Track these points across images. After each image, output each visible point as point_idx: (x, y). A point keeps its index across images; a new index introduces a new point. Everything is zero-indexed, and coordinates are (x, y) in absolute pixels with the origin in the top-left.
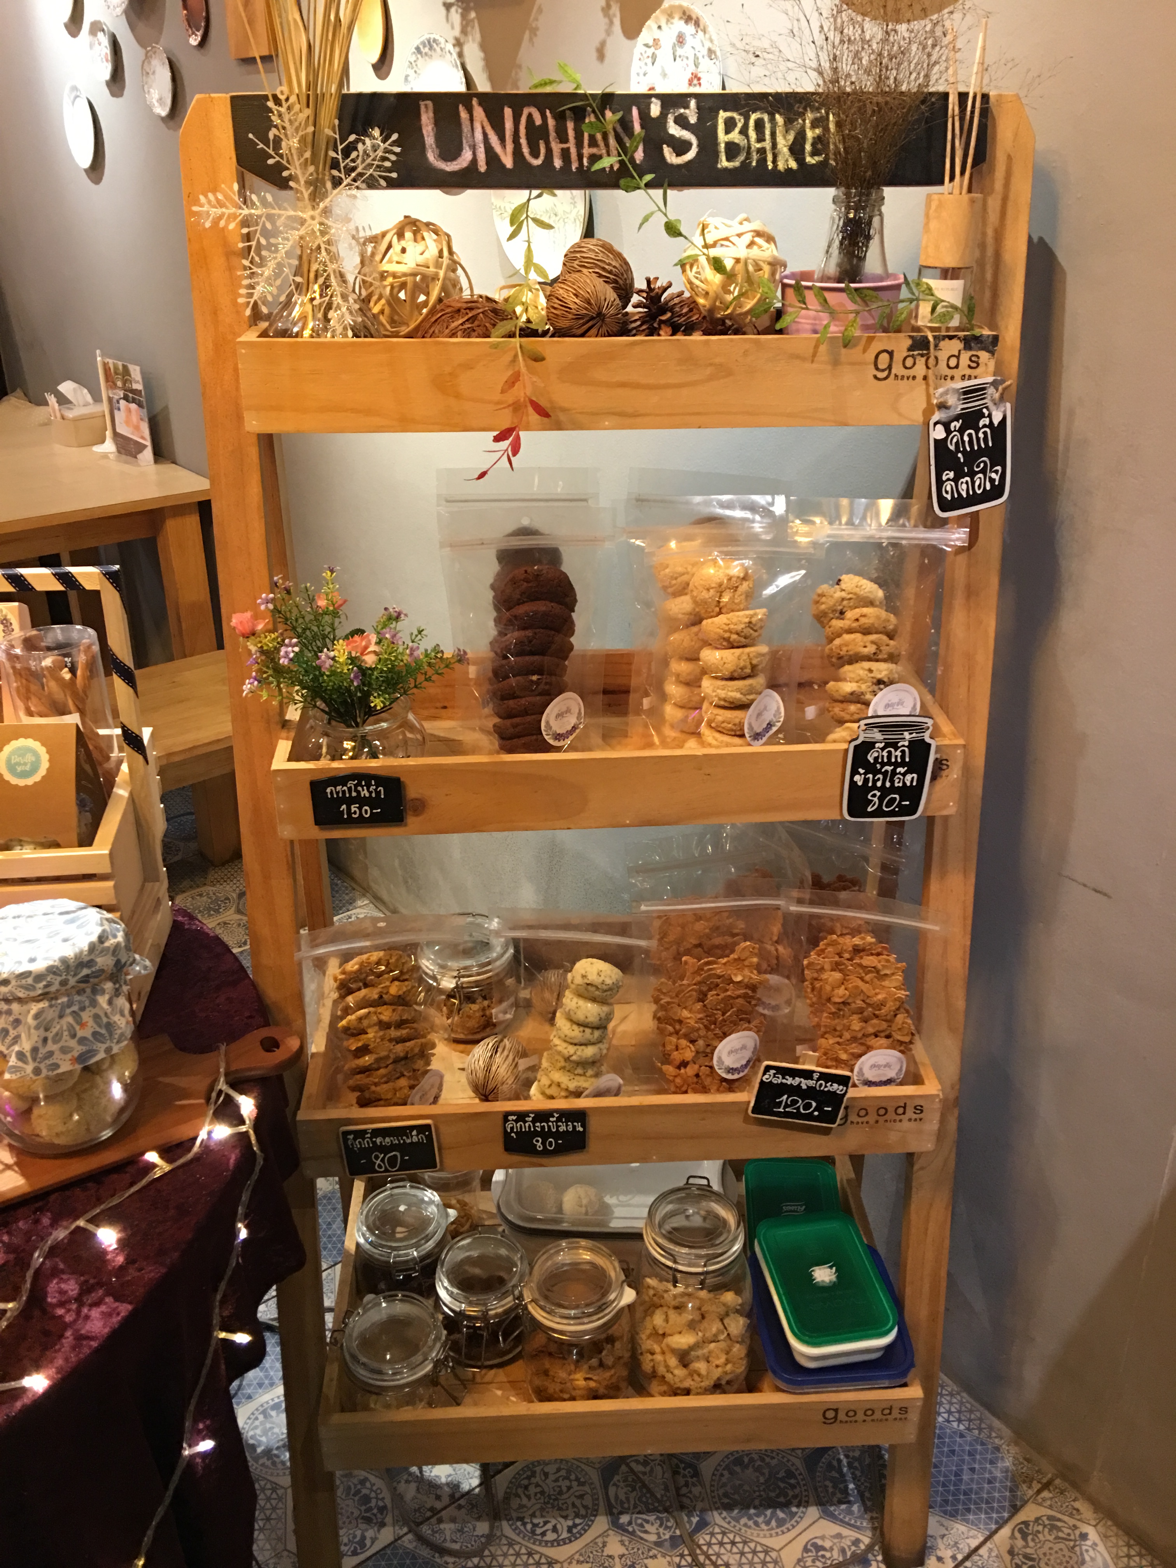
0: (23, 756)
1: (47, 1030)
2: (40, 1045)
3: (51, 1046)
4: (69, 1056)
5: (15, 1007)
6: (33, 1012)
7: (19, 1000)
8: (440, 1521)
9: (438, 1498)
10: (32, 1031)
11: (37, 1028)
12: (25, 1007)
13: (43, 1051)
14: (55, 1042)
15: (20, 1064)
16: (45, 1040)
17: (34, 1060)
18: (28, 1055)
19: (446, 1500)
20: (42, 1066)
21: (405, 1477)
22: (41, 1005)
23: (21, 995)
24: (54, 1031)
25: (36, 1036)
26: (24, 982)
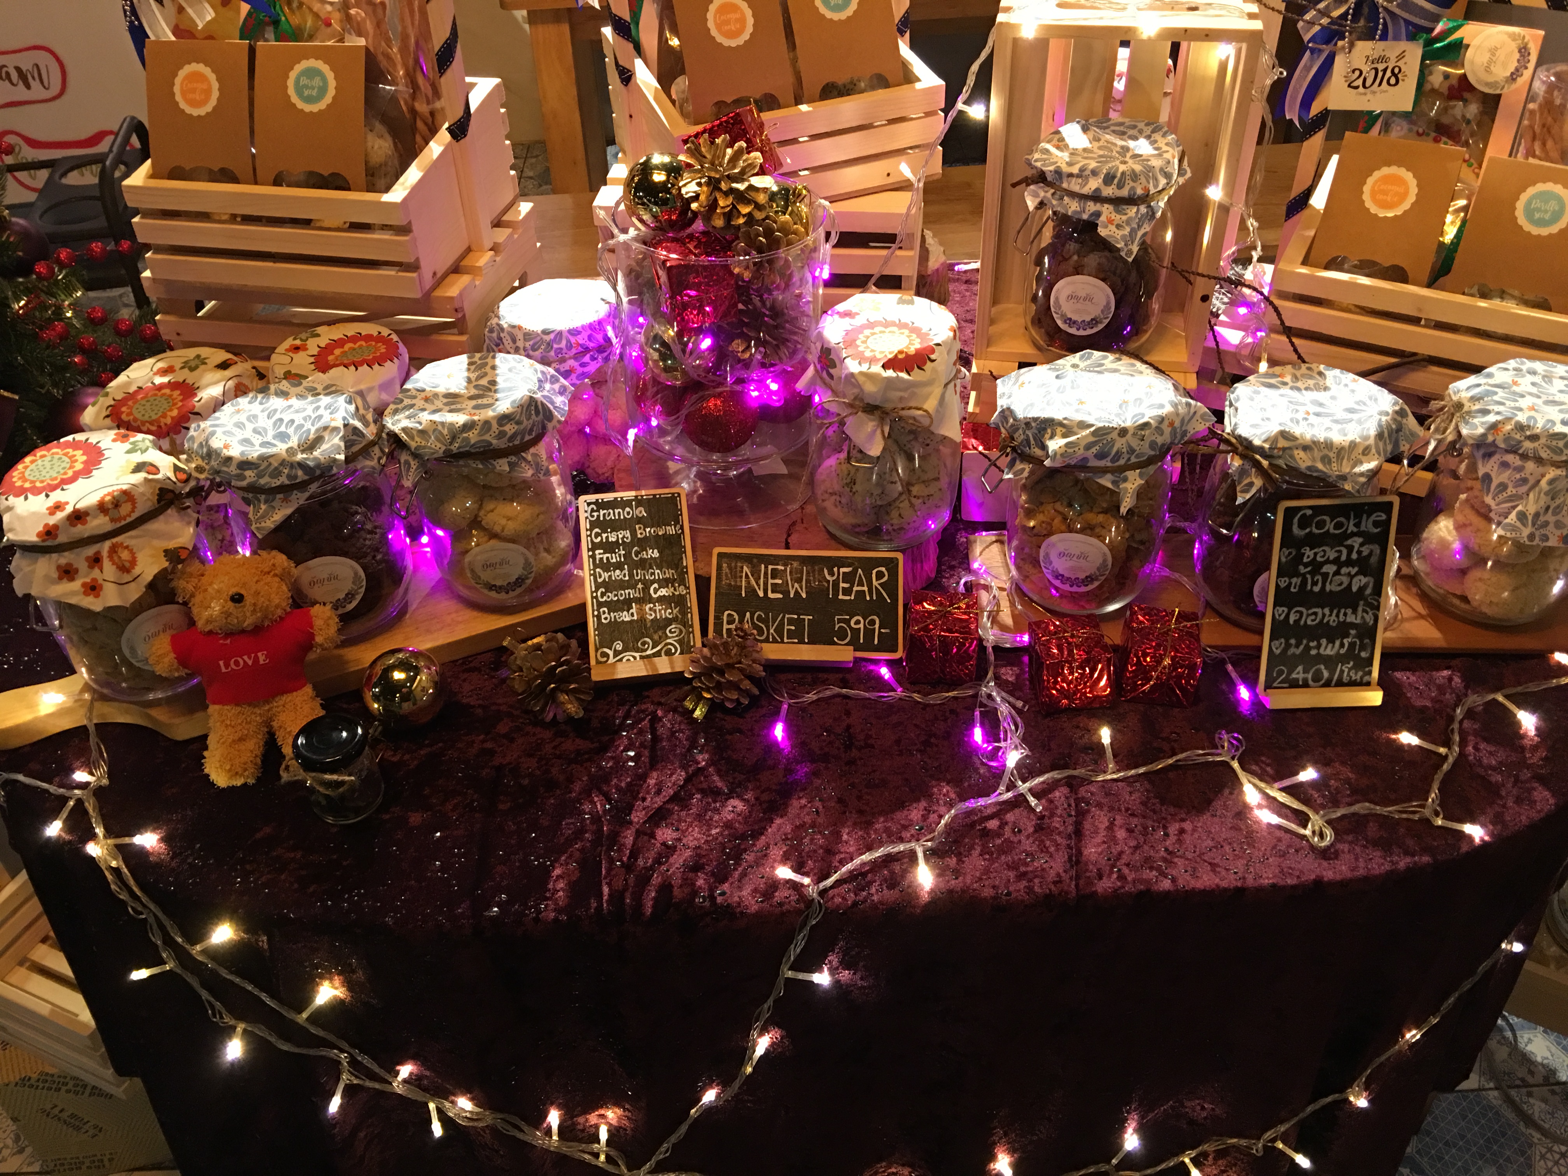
0: (1546, 202)
1: (1553, 499)
2: (1542, 511)
3: (1550, 517)
4: (1558, 533)
5: (1530, 466)
6: (1548, 477)
7: (1539, 460)
8: (1529, 1094)
9: (1531, 1073)
10: (1542, 495)
11: (1546, 494)
12: (1541, 470)
13: (1542, 519)
14: (1555, 513)
15: (1518, 524)
16: (1548, 508)
17: (1534, 524)
18: (1530, 518)
19: (1539, 1079)
20: (1537, 533)
21: (1498, 1038)
22: (1559, 472)
23: (1544, 455)
24: (1558, 502)
25: (1544, 500)
26: (1554, 443)
